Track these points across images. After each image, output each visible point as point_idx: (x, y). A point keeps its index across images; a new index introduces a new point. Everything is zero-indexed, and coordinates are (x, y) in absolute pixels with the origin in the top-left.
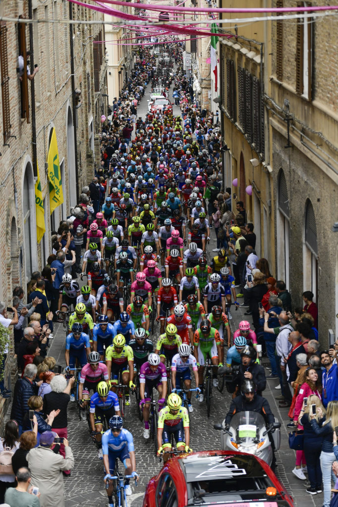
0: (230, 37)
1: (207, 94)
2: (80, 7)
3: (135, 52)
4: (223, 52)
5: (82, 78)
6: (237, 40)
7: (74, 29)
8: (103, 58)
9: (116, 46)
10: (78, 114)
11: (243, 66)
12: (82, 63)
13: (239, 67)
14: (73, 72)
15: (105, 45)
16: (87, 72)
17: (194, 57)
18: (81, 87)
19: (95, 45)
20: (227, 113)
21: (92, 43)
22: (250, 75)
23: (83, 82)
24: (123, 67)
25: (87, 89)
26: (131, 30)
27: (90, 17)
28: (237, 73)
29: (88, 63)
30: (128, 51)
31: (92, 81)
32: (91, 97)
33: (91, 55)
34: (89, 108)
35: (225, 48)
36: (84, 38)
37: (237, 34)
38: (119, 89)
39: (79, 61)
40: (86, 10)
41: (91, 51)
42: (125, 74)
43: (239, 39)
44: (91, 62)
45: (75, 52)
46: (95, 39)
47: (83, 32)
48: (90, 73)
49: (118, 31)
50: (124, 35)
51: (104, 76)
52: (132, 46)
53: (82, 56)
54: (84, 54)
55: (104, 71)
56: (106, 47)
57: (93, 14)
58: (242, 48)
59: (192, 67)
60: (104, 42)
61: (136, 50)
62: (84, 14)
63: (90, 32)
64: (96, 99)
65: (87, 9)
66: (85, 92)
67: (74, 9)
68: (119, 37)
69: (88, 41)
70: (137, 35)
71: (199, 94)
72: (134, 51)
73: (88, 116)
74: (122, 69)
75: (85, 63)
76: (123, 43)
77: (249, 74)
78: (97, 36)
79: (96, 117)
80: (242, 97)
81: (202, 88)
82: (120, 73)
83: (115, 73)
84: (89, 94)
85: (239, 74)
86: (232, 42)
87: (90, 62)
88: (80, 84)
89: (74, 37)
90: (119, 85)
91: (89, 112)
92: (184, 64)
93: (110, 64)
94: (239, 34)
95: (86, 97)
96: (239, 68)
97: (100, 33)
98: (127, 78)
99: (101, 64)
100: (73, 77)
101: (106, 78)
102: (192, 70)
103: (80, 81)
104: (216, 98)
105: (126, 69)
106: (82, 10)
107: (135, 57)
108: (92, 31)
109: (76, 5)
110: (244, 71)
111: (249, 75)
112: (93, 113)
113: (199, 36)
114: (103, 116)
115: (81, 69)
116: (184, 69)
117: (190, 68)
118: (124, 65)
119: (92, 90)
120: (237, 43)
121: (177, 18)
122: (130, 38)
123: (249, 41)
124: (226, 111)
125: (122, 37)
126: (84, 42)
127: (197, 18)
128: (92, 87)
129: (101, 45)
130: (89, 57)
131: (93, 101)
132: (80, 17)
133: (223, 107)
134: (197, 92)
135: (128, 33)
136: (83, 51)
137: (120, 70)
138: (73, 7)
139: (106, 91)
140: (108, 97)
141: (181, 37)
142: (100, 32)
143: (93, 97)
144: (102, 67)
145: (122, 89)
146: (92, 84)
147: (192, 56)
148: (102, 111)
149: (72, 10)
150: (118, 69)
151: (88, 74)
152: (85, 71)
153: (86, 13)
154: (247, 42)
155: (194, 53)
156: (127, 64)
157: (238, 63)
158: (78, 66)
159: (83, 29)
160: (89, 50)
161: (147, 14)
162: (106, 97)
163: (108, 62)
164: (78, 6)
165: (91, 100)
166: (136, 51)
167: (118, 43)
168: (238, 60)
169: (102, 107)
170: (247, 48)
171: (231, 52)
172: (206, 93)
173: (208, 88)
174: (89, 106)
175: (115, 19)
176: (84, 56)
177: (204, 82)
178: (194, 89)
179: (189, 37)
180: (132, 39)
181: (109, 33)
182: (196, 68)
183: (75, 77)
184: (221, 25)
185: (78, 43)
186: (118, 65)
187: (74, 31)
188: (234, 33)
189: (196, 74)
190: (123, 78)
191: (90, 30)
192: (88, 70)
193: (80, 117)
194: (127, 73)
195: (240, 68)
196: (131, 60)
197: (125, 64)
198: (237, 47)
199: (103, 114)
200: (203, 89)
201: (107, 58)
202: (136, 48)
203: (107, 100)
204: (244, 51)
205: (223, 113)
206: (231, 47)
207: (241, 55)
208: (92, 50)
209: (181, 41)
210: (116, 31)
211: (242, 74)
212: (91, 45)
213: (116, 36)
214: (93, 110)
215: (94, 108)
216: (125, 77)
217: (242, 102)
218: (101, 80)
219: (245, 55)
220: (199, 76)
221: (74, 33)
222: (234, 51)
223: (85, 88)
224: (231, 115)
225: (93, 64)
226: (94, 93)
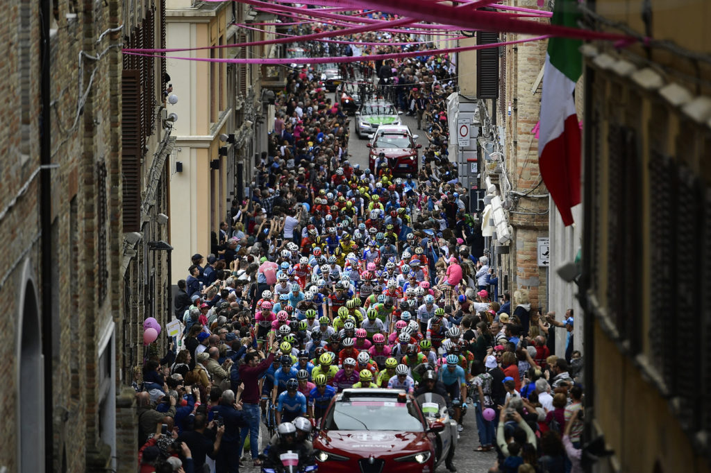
0: (623, 43)
1: (534, 250)
3: (271, 93)
5: (80, 181)
6: (649, 55)
7: (57, 2)
8: (157, 109)
9: (205, 66)
10: (61, 312)
11: (670, 150)
12: (82, 126)
13: (653, 152)
14: (45, 157)
15: (163, 62)
16: (98, 158)
17: (489, 113)
18: (73, 211)
19: (130, 61)
20: (608, 321)
21: (120, 55)
22: (696, 181)
23: (81, 196)
24: (229, 145)
25: (95, 220)
28: (646, 174)
29: (102, 127)
30: (248, 86)
31: (114, 192)
32: (108, 252)
33: (114, 96)
34: (102, 291)
35: (604, 83)
36: (89, 34)
37: (649, 32)
38: (213, 224)
39: (71, 120)
41: (113, 81)
42: (233, 171)
43: (655, 51)
44: (114, 124)
46: (131, 41)
47: (87, 11)
48: (107, 161)
49: (213, 14)
50: (234, 28)
51: (157, 177)
53: (82, 102)
54: (90, 94)
55: (159, 156)
56: (169, 71)
58: (666, 82)
59: (479, 149)
60: (163, 54)
61: (275, 84)
63: (113, 14)
64: (128, 259)
66: (89, 231)
68: (216, 36)
69: (105, 47)
70: (280, 29)
71: (505, 250)
72: (269, 88)
73: (98, 321)
74: (223, 151)
75: (90, 127)
76: (229, 56)
77: (692, 177)
78: (137, 30)
79: (125, 322)
80: (663, 262)
81: (516, 228)
82: (215, 165)
83: (196, 165)
84: (102, 238)
85: (653, 178)
86: (630, 61)
88: (73, 201)
89: (52, 32)
90: (213, 210)
91: (100, 305)
92: (453, 139)
93: (179, 131)
94: (658, 35)
95: (90, 251)
96: (656, 156)
97: (148, 21)
98: (239, 186)
99: (150, 133)
100: (45, 176)
101: (164, 184)
102: (479, 161)
103: (71, 188)
104: (568, 266)
105: (237, 152)
107: (272, 107)
108: (120, 10)
110: (673, 166)
111: (690, 183)
112: (115, 308)
114: (150, 320)
115: (76, 148)
116: (452, 158)
117: (474, 156)
118: (231, 139)
119: (114, 224)
120: (647, 66)
122: (257, 40)
123: (694, 61)
124: (602, 311)
125: (228, 34)
126: (88, 48)
128: (115, 216)
129: (149, 62)
130: (106, 103)
131: (116, 265)
133: (593, 300)
134: (496, 244)
135: (249, 22)
136: (87, 82)
137: (216, 156)
139: (164, 231)
140: (169, 251)
141: (443, 38)
142: (149, 16)
143: (115, 251)
144: (153, 145)
146: (115, 202)
147: (482, 113)
148: (149, 303)
150: (210, 155)
151: (102, 166)
152: (88, 155)
154: (686, 62)
155: (490, 102)
156: (244, 135)
157: (652, 137)
158: (66, 134)
159: (89, 4)
160: (106, 81)
162: (164, 253)
163: (175, 125)
165: (108, 260)
166: (276, 90)
167: (212, 55)
168: (651, 128)
169: (149, 288)
170: (685, 85)
171: (625, 98)
172: (529, 245)
173: (535, 229)
174: (102, 284)
176: (89, 101)
177: (524, 205)
178: (486, 232)
179: (470, 40)
180: (262, 44)
181: (180, 19)
182: (494, 155)
183: (53, 175)
184: (593, 3)
185: (66, 53)
186: (211, 137)
187: (56, 8)
188: (639, 27)
189: (495, 178)
190: (227, 185)
191: (114, 8)
192: (103, 151)
193: (68, 320)
194: (240, 167)
195: (660, 156)
196: (260, 120)
197: (237, 133)
198: (648, 79)
199: (150, 313)
200: (519, 233)
201: (170, 109)
202: (277, 79)
204: (674, 94)
205: (591, 319)
206: (627, 79)
207: (663, 108)
208: (120, 78)
210: (205, 12)
211: (665, 180)
212: (115, 61)
213: (204, 29)
214: (115, 299)
215: (121, 290)
216: (233, 181)
218: (148, 189)
219: (678, 110)
220: (505, 182)
221: (57, 16)
222: (637, 93)
223: (89, 216)
225: (119, 129)
226: (122, 237)
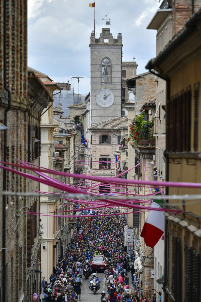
0: (177, 213)
1: (150, 273)
2: (15, 175)
3: (71, 225)
4: (169, 228)
5: (14, 252)
6: (184, 216)
7: (8, 199)
8: (38, 230)
9: (52, 218)
10: (8, 292)
11: (191, 245)
12: (15, 236)
13: (185, 245)
14: (4, 246)
15: (39, 216)
16: (19, 246)
17: (136, 232)
18: (12, 262)
19: (29, 216)
20: (172, 296)
21: (27, 215)
22: (198, 255)
23: (14, 257)
24: (59, 241)
25: (19, 264)
26: (68, 201)
27: (25, 186)
28: (183, 252)
29: (21, 236)
30: (65, 223)
31: (24, 256)
32: (23, 274)
33: (25, 227)
34: (21, 286)
35: (171, 224)
36: (17, 208)
37: (184, 210)
38: (54, 264)
39: (12, 234)
40: (21, 179)
43: (186, 215)
44: (25, 235)
45: (8, 223)
46: (30, 210)
47: (17, 202)
48: (23, 246)
49: (55, 202)
50: (61, 206)
51: (37, 251)
52: (70, 218)
53: (15, 229)
54: (18, 227)
55: (38, 244)
56: (41, 218)
57: (28, 183)
58: (189, 225)
59: (133, 242)
60: (39, 214)
61: (73, 222)
62: (19, 183)
63: (25, 202)
64: (28, 275)
65: (23, 177)
66: (17, 267)
67: (8, 177)
68: (55, 208)
69: (22, 212)
70: (74, 206)
71: (141, 273)
72: (71, 224)
73: (19, 295)
74: (57, 243)
75: (17, 236)
76: (59, 215)
77: (197, 253)
78: (32, 207)
79: (27, 295)
80: (188, 279)
81: (144, 266)
82: (55, 247)
83: (49, 247)
84: (21, 269)
85: (185, 253)
86: (179, 218)
87: (23, 235)
88: (12, 259)
89: (7, 208)
90: (54, 260)
91: (20, 290)
93: (44, 237)
94: (187, 210)
95: (17, 273)
96: (186, 247)
97: (35, 204)
98: (62, 253)
99: (35, 238)
100: (4, 251)
101: (39, 253)
102: (133, 246)
103: (11, 255)
104: (160, 279)
105: (61, 243)
106: (17, 178)
107: (72, 230)
109: (10, 173)
110: (191, 250)
111: (196, 255)
112: (24, 290)
113: (142, 210)
114: (35, 294)
115: (13, 243)
116: (125, 245)
117: (132, 244)
118: (60, 239)
119: (24, 265)
120: (184, 220)
121: (119, 191)
122: (68, 210)
123: (198, 218)
124: (170, 293)
125: (59, 208)
126: (17, 213)
127: (141, 190)
128: (25, 263)
129: (35, 216)
130: (22, 229)
131: (25, 278)
132: (14, 186)
133: (167, 289)
134: (138, 271)
135: (65, 204)
136: (17, 223)
137: (55, 244)
138: (7, 175)
139: (39, 267)
140: (41, 273)
141: (123, 210)
142: (35, 203)
143: (25, 273)
144: (36, 241)
145: (57, 265)
146: (25, 259)
147: (134, 231)
148: (35, 288)
149: (7, 178)
150: (53, 244)
151: (21, 248)
152: (17, 245)
153: (21, 182)
154: (195, 219)
155: (137, 228)
156: (63, 238)
157: (185, 241)
158: (10, 239)
159: (17, 199)
160: (22, 223)
161: (86, 184)
162: (39, 274)
163: (43, 235)
164: (13, 174)
165: (23, 276)
166: (73, 224)
167: (54, 214)
168: (185, 238)
169: (35, 284)
170: (195, 225)
171: (177, 229)
172: (148, 272)
173: (150, 267)
174: (21, 284)
175: (52, 190)
176: (17, 228)
177: (147, 260)
178: (135, 268)
179: (131, 211)
180: (69, 211)
181: (45, 203)
182: (138, 244)
183: (6, 251)
184: (167, 201)
185: (10, 214)
186: (54, 238)
187: (8, 201)
188: (182, 208)
189: (138, 251)
190: (58, 253)
191: (25, 200)
192: (21, 243)
193: (10, 294)
194: (62, 247)
195: (188, 247)
196: (68, 233)
197: (61, 237)
198: (184, 223)
199: (35, 292)
200: (145, 268)
201: (41, 230)
202: (73, 221)
203: (39, 277)
204: (192, 228)
205: (167, 295)
206: (178, 223)
207: (188, 232)
208: (26, 222)
209: (123, 214)
210: (52, 201)
211: (189, 254)
212: (25, 216)
213: (52, 206)
214: (24, 288)
215: (26, 285)
216: (60, 252)
217: (188, 284)
218: (34, 254)
219: (193, 233)
220: (141, 252)
221: (8, 203)
222: (181, 228)
223: (17, 263)
224: (175, 297)
225: (26, 237)
226: (27, 269)
